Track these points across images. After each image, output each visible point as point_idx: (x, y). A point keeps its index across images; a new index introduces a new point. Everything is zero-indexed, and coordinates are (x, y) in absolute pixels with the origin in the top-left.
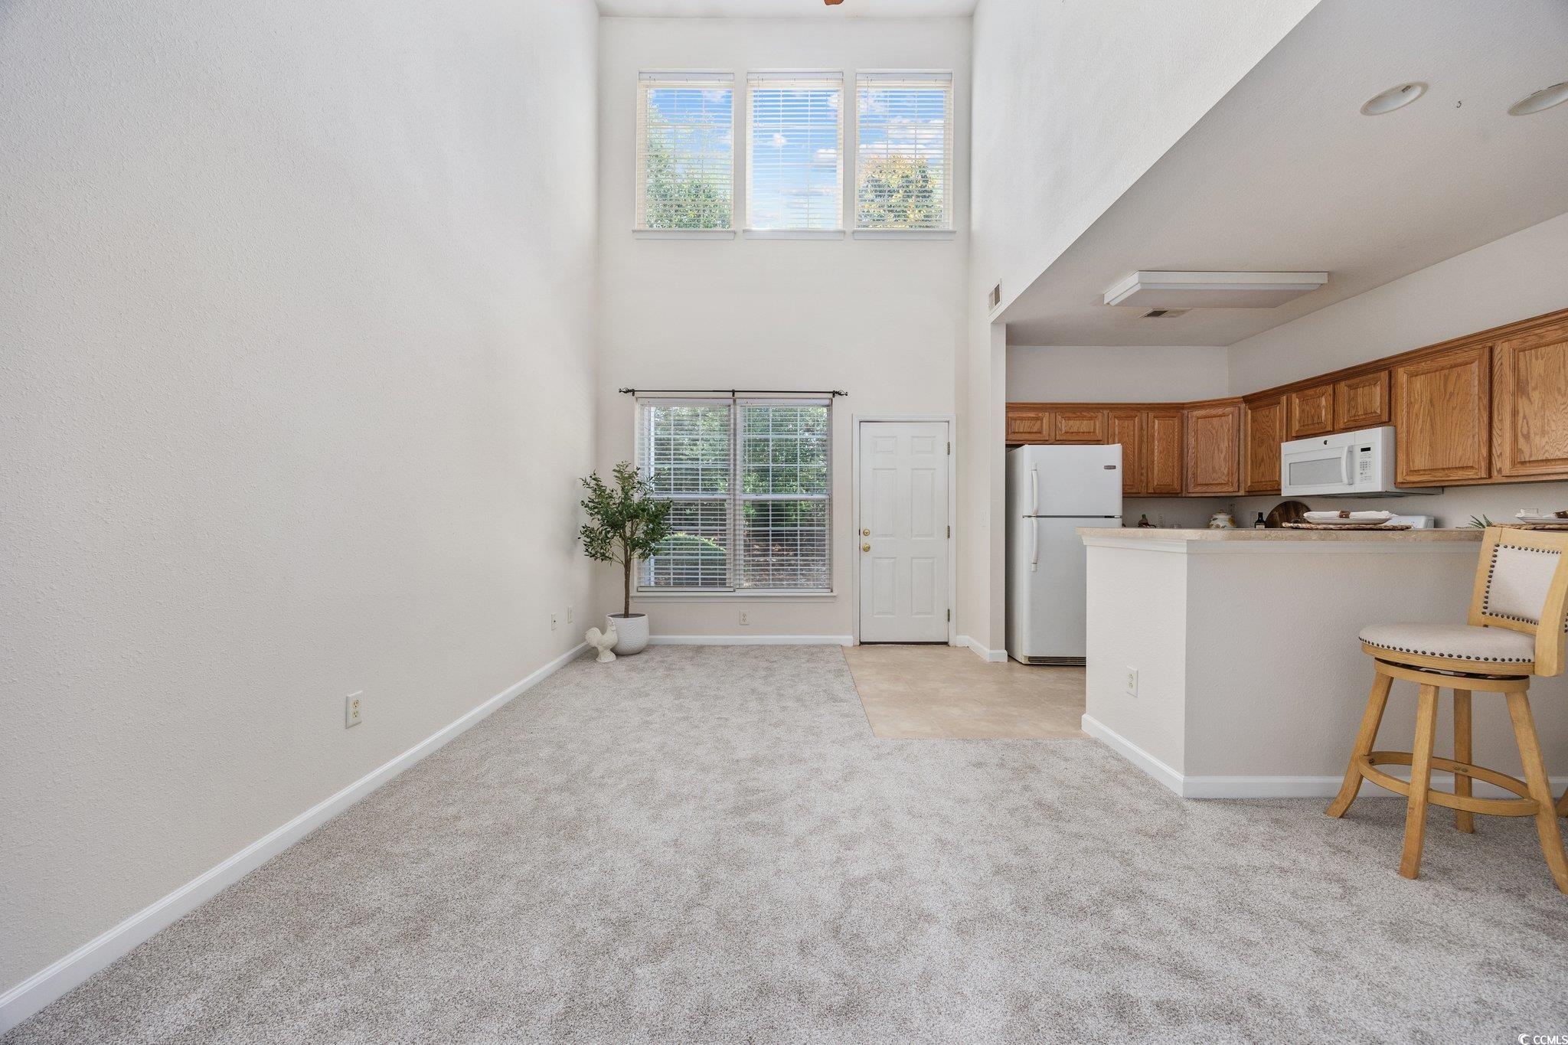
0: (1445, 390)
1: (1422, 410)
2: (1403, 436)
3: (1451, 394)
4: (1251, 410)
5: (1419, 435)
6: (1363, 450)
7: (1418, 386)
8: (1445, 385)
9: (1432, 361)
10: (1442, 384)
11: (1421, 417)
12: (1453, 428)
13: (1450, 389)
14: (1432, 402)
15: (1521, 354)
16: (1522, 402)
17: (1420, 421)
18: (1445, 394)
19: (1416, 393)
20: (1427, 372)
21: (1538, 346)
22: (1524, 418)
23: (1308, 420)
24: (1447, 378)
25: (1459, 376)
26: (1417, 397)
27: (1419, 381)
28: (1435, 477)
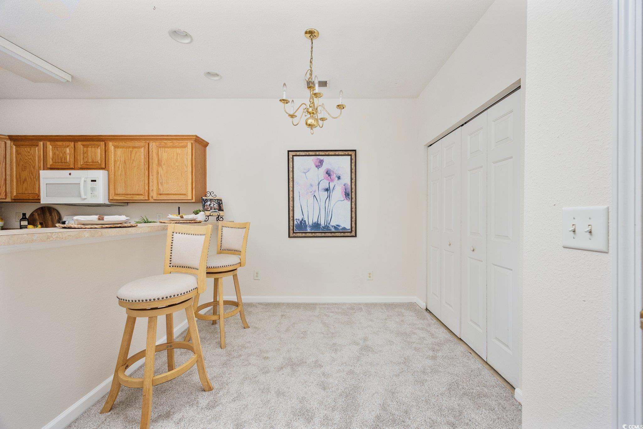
0: (131, 158)
1: (121, 165)
2: (112, 176)
3: (133, 160)
4: (15, 145)
5: (119, 176)
6: (92, 181)
7: (119, 153)
8: (131, 155)
9: (125, 142)
10: (129, 154)
11: (120, 168)
12: (134, 176)
13: (133, 158)
14: (125, 162)
15: (159, 149)
16: (160, 169)
17: (120, 170)
18: (131, 160)
19: (118, 157)
20: (123, 147)
21: (165, 147)
22: (161, 176)
23: (58, 160)
24: (131, 152)
25: (136, 152)
26: (118, 158)
27: (119, 151)
28: (127, 198)
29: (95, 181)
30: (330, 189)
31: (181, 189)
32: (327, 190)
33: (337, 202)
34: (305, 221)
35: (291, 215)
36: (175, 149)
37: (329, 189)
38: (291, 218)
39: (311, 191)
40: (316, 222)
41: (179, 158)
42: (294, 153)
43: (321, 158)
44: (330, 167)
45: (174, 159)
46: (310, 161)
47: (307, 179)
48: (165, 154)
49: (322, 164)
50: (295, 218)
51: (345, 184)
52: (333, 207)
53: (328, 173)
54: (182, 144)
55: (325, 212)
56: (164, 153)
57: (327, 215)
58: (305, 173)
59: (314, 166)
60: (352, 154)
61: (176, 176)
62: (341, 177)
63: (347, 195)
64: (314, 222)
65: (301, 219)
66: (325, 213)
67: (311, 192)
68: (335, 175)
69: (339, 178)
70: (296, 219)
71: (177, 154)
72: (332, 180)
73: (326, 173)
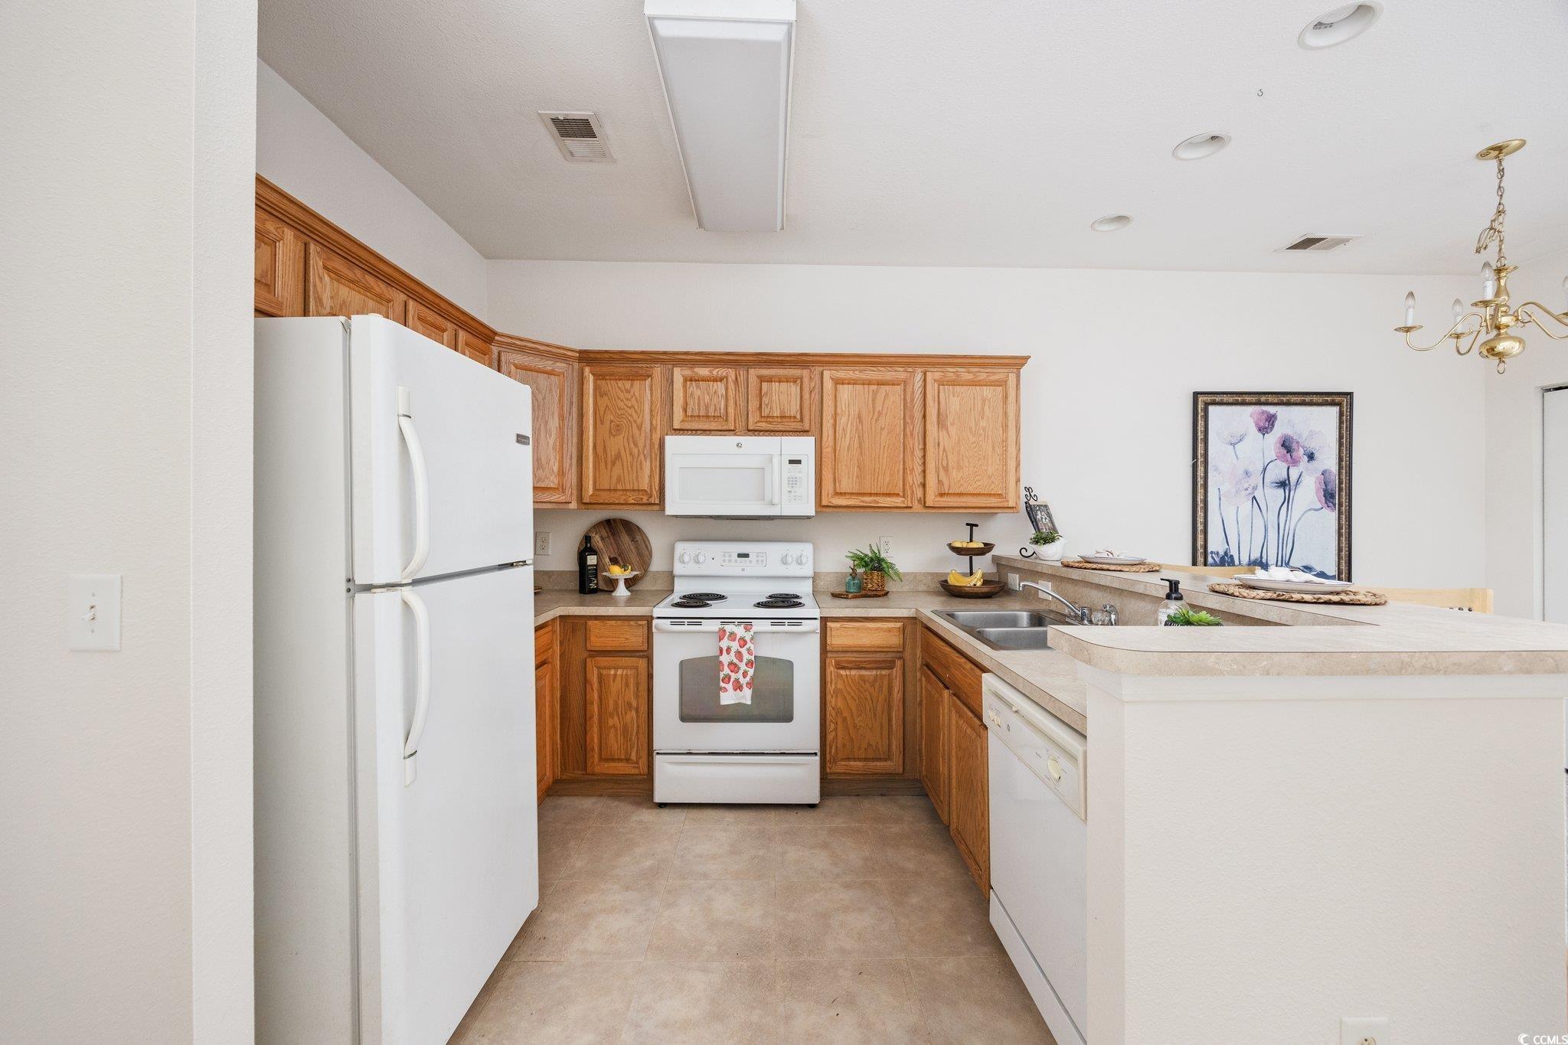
0: (874, 407)
1: (849, 425)
2: (827, 450)
3: (880, 413)
4: (593, 374)
5: (846, 452)
6: (791, 462)
7: (846, 396)
8: (874, 400)
9: (861, 371)
10: (870, 399)
11: (849, 432)
12: (882, 451)
13: (879, 408)
14: (860, 417)
15: (941, 387)
16: (943, 434)
17: (848, 436)
18: (874, 412)
19: (843, 403)
20: (853, 382)
21: (953, 383)
22: (944, 450)
23: (699, 410)
24: (875, 394)
25: (887, 395)
26: (844, 408)
27: (845, 391)
28: (864, 502)
29: (799, 462)
30: (1290, 483)
31: (992, 482)
32: (1283, 484)
33: (1305, 513)
34: (1232, 556)
35: (1200, 542)
36: (978, 388)
37: (1287, 482)
38: (1200, 550)
39: (1246, 485)
40: (1257, 559)
41: (988, 410)
42: (1209, 399)
43: (1272, 409)
44: (1289, 432)
45: (976, 412)
46: (1245, 417)
47: (1237, 457)
48: (955, 400)
49: (1273, 425)
50: (1209, 550)
51: (1324, 471)
52: (1296, 526)
53: (1287, 445)
54: (996, 377)
55: (1279, 537)
56: (951, 396)
57: (1283, 543)
58: (1233, 445)
59: (1253, 430)
60: (1341, 401)
61: (981, 453)
62: (1316, 455)
63: (1328, 496)
64: (1252, 558)
65: (1222, 553)
66: (1279, 539)
67: (1246, 489)
68: (1301, 451)
69: (1311, 457)
70: (1212, 552)
71: (984, 401)
72: (1295, 462)
73: (1282, 446)
